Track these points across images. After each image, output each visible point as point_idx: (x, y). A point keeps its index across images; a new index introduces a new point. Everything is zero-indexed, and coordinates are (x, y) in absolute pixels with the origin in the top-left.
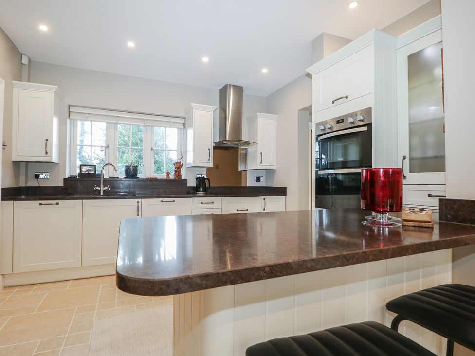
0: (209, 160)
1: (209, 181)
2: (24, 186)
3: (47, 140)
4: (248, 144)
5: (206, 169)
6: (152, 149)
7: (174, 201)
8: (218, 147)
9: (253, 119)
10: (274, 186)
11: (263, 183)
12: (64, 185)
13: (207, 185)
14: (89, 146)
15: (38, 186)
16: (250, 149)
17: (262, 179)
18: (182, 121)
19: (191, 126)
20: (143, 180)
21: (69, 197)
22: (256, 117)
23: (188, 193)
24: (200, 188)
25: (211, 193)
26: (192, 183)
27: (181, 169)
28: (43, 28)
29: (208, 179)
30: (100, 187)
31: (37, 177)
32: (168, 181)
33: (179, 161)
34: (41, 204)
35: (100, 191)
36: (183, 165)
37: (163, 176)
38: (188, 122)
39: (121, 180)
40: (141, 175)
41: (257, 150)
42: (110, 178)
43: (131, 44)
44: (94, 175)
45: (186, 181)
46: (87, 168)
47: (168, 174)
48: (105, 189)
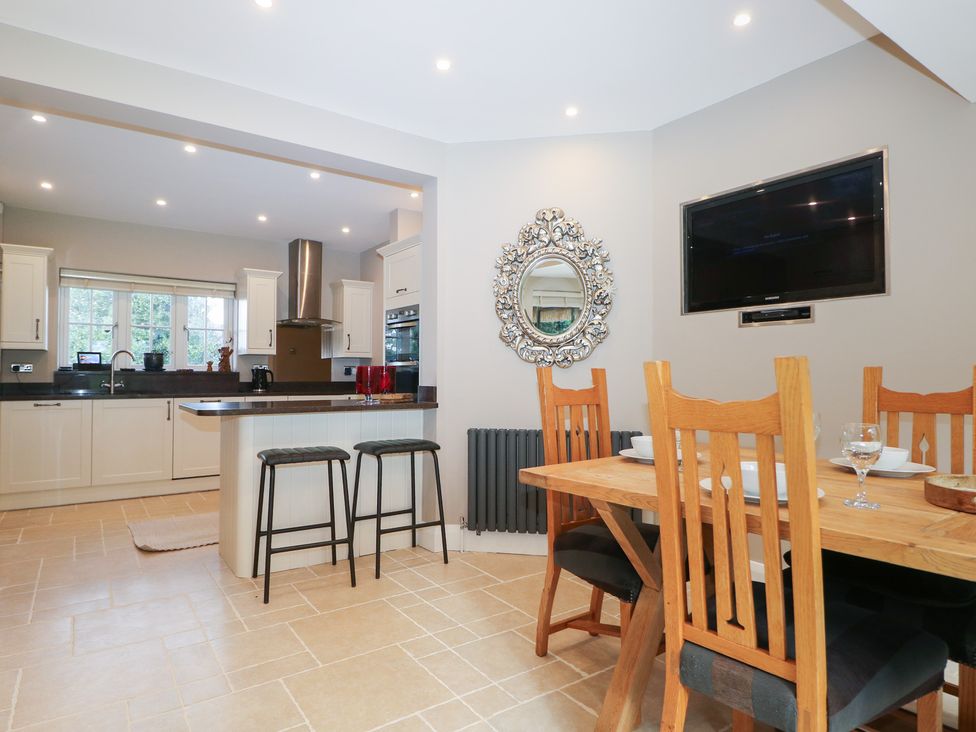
0: (270, 345)
1: (272, 376)
3: (38, 321)
4: (329, 322)
6: (185, 330)
8: (283, 327)
9: (337, 287)
12: (55, 380)
13: (269, 380)
14: (88, 324)
15: (17, 381)
16: (335, 328)
17: (353, 371)
18: (232, 288)
19: (245, 296)
20: (172, 374)
23: (242, 390)
24: (258, 384)
25: (274, 390)
26: (246, 377)
27: (230, 357)
28: (46, 186)
29: (270, 372)
30: (110, 383)
31: (16, 369)
32: (209, 375)
33: (226, 346)
34: (35, 405)
35: (110, 388)
36: (232, 351)
37: (202, 367)
38: (240, 290)
39: (139, 373)
40: (169, 366)
41: (342, 330)
42: (122, 370)
43: (161, 203)
44: (98, 367)
45: (237, 375)
46: (88, 357)
47: (210, 364)
48: (116, 385)
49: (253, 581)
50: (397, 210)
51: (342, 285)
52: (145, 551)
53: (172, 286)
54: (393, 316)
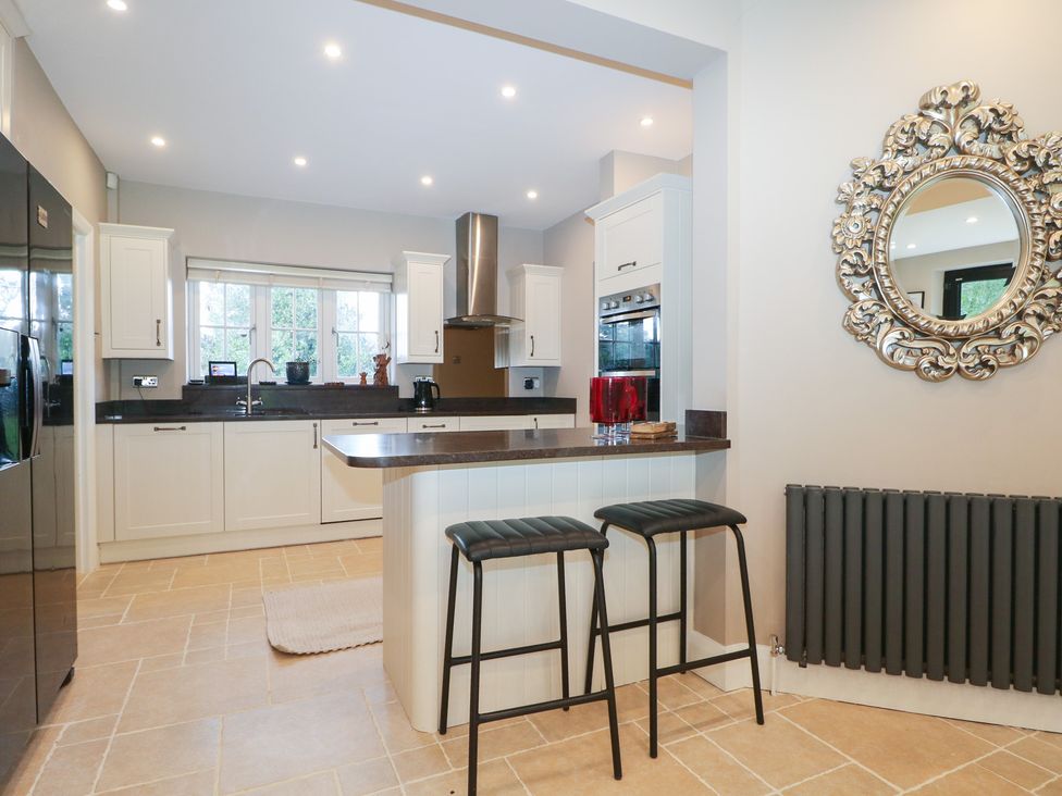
0: (436, 351)
1: (438, 390)
2: (117, 399)
3: (158, 322)
4: (508, 320)
5: (431, 366)
6: (333, 332)
7: (376, 424)
8: (452, 327)
9: (516, 276)
10: (558, 395)
11: (538, 391)
12: (183, 396)
13: (435, 396)
14: (222, 327)
15: (140, 398)
16: (514, 328)
17: (537, 384)
18: (388, 279)
19: (404, 289)
20: (319, 388)
21: (192, 417)
22: (523, 272)
23: (400, 410)
24: (421, 401)
25: (441, 410)
26: (406, 392)
27: (387, 367)
28: (158, 142)
29: (435, 385)
30: (246, 400)
31: (138, 383)
32: (362, 389)
33: (382, 352)
34: (156, 429)
35: (246, 407)
36: (389, 359)
37: (355, 380)
38: (398, 281)
39: (281, 388)
40: (315, 379)
41: (524, 331)
42: (261, 383)
43: (300, 162)
44: (234, 380)
45: (395, 389)
46: (221, 367)
47: (364, 376)
48: (254, 403)
49: (438, 740)
50: (613, 152)
51: (524, 272)
52: (281, 654)
53: (318, 278)
54: (613, 304)
